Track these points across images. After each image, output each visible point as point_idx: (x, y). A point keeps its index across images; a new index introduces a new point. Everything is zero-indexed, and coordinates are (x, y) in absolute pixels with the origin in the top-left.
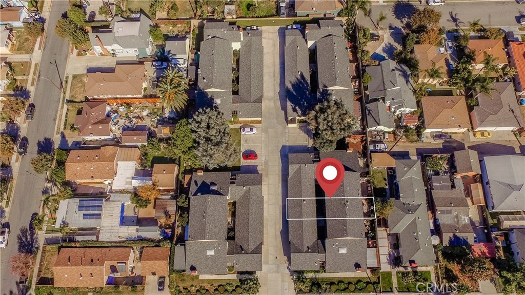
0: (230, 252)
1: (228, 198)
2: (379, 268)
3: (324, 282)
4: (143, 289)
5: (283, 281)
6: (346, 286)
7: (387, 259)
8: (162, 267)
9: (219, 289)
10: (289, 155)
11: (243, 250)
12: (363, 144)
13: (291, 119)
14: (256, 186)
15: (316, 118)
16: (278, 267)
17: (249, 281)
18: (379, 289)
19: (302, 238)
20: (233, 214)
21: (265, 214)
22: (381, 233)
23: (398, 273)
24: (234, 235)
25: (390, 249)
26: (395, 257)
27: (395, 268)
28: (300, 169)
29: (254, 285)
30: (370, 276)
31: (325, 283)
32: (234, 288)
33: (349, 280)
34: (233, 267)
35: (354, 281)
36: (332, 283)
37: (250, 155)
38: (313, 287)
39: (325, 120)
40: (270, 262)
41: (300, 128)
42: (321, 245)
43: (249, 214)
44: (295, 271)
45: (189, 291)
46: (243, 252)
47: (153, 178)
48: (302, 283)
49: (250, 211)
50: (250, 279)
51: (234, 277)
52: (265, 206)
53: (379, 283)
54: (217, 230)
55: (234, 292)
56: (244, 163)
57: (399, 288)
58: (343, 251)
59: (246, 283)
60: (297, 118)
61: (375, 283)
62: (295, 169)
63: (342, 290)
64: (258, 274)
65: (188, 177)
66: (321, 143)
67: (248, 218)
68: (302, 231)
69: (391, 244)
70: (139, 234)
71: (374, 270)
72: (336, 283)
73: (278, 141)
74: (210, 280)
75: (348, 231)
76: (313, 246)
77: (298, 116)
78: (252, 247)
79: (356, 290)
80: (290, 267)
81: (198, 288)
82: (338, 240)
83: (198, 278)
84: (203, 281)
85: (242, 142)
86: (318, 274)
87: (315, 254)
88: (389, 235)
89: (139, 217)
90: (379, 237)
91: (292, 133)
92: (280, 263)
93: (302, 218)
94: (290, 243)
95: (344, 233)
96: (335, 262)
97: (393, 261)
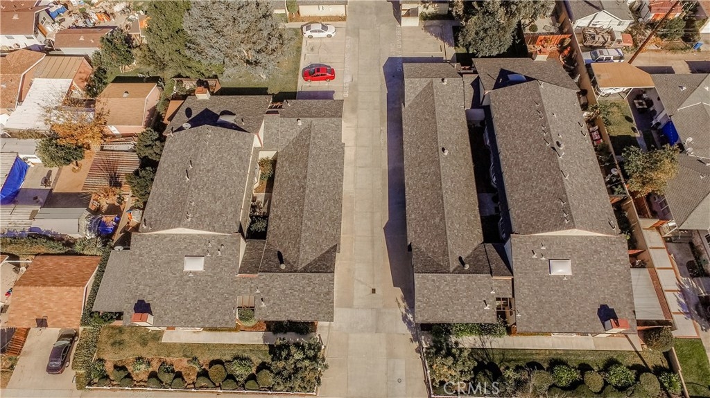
0: (250, 266)
2: (667, 323)
3: (510, 361)
4: (12, 367)
5: (391, 355)
6: (577, 375)
7: (679, 302)
8: (66, 305)
9: (211, 371)
11: (282, 262)
12: (565, 53)
14: (327, 119)
16: (379, 315)
17: (293, 350)
18: (679, 390)
19: (442, 236)
20: (270, 183)
22: (652, 238)
24: (266, 228)
25: (680, 277)
26: (700, 298)
29: (307, 363)
30: (639, 349)
31: (512, 367)
32: (254, 370)
33: (582, 359)
34: (252, 309)
35: (597, 362)
36: (534, 366)
37: (319, 72)
38: (480, 375)
40: (356, 303)
41: (426, 28)
42: (494, 254)
43: (305, 177)
44: (426, 327)
45: (129, 376)
46: (283, 267)
47: (98, 106)
48: (450, 360)
49: (310, 171)
50: (297, 345)
51: (256, 338)
52: (348, 170)
53: (672, 369)
54: (218, 206)
55: (251, 382)
56: (303, 85)
58: (562, 269)
59: (284, 354)
60: (420, 10)
61: (658, 371)
62: (420, 89)
63: (564, 389)
64: (324, 332)
65: (173, 105)
67: (304, 187)
68: (443, 218)
69: (680, 264)
70: (36, 223)
71: (652, 331)
72: (546, 366)
73: (380, 50)
74: (190, 345)
75: (573, 213)
76: (474, 257)
78: (308, 255)
79: (608, 388)
80: (410, 316)
81: (155, 366)
82: (546, 239)
83: (161, 336)
84: (170, 348)
85: (304, 50)
86: (491, 338)
87: (484, 278)
88: (668, 241)
89: (54, 191)
90: (649, 245)
91: (409, 37)
92: (385, 307)
93: (441, 188)
94: (410, 248)
95: (563, 217)
96: (541, 301)
97: (697, 308)
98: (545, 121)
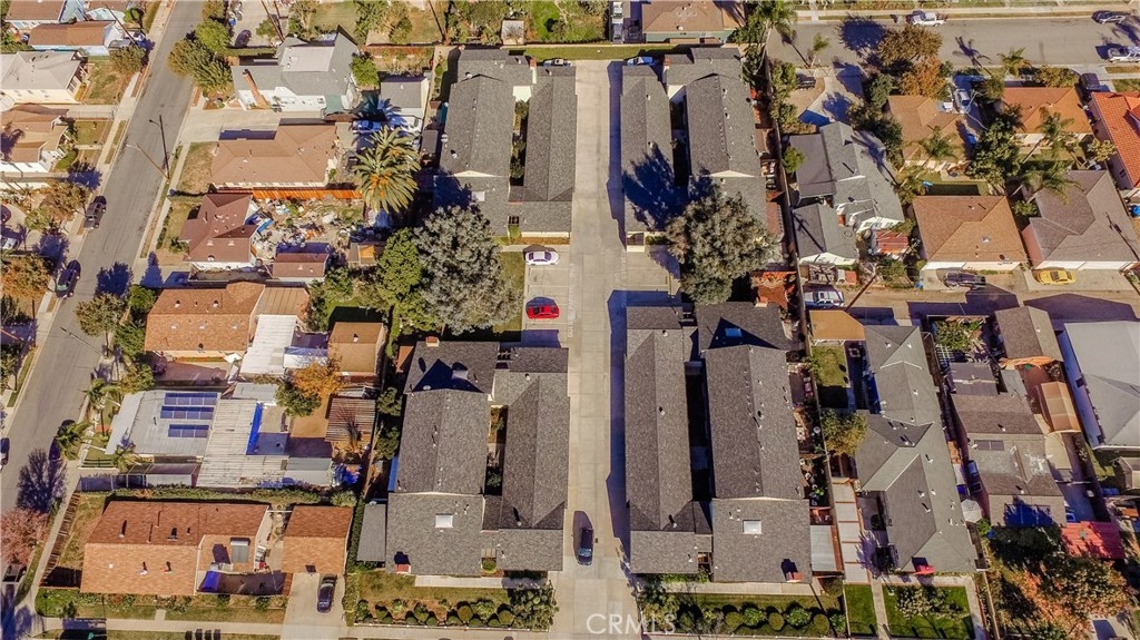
0: (491, 523)
1: (490, 399)
2: (840, 574)
3: (709, 604)
4: (284, 605)
5: (611, 598)
6: (764, 617)
7: (859, 554)
8: (330, 554)
9: (460, 612)
10: (628, 309)
11: (518, 520)
12: (790, 290)
13: (633, 237)
14: (554, 375)
15: (687, 232)
16: (601, 563)
17: (531, 596)
18: (843, 629)
19: (656, 496)
20: (501, 436)
21: (573, 438)
22: (841, 490)
23: (887, 588)
24: (501, 483)
25: (863, 530)
26: (877, 549)
27: (878, 575)
28: (651, 339)
29: (543, 607)
30: (818, 594)
31: (712, 608)
32: (495, 611)
33: (769, 602)
34: (494, 559)
35: (781, 606)
36: (728, 609)
37: (542, 308)
38: (684, 616)
39: (705, 236)
41: (653, 254)
42: (700, 513)
43: (535, 436)
44: (640, 576)
45: (389, 615)
46: (519, 524)
47: (330, 351)
48: (657, 606)
49: (540, 429)
50: (533, 591)
51: (496, 583)
52: (574, 420)
53: (842, 612)
54: (462, 470)
55: (494, 621)
56: (530, 324)
57: (892, 627)
58: (754, 529)
59: (523, 599)
60: (647, 234)
61: (831, 612)
62: (642, 340)
63: (752, 627)
64: (553, 578)
65: (405, 351)
66: (697, 286)
67: (534, 446)
68: (657, 479)
69: (865, 518)
70: (288, 474)
71: (830, 579)
72: (739, 608)
73: (605, 280)
74: (439, 588)
75: (764, 482)
76: (682, 515)
77: (649, 230)
78: (540, 512)
79: (788, 627)
80: (627, 564)
81: (411, 607)
82: (742, 503)
83: (413, 582)
84: (423, 591)
85: (527, 280)
86: (696, 584)
87: (689, 535)
88: (859, 495)
89: (292, 436)
90: (836, 499)
91: (635, 265)
92: (606, 555)
93: (656, 450)
94: (628, 505)
95: (755, 486)
96: (735, 556)
97: (872, 559)
98: (750, 390)
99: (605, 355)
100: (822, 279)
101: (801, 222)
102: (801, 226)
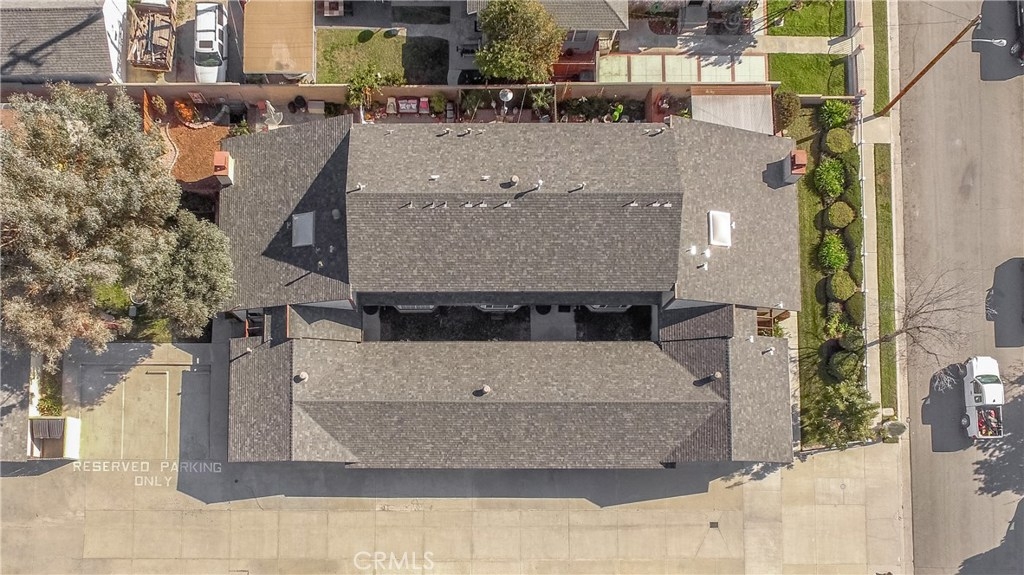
3: (816, 326)
5: (811, 499)
6: (834, 234)
7: (715, 64)
10: (235, 456)
13: (41, 443)
16: (754, 517)
19: (660, 410)
22: (611, 70)
23: (771, 28)
25: (677, 49)
26: (709, 33)
27: (752, 39)
28: (315, 409)
33: (809, 223)
36: (824, 294)
40: (735, 554)
41: (88, 400)
42: (685, 328)
53: (818, 106)
57: (832, 31)
58: (722, 226)
60: (33, 412)
62: (317, 429)
63: (851, 256)
66: (191, 294)
68: (627, 407)
69: (655, 44)
72: (821, 275)
77: (24, 404)
79: (849, 197)
80: (756, 468)
87: (734, 352)
91: (115, 440)
92: (741, 508)
93: (566, 405)
94: (670, 465)
95: (660, 210)
97: (726, 43)
98: (453, 198)
99: (335, 509)
100: (162, 37)
101: (16, 58)
102: (27, 58)
